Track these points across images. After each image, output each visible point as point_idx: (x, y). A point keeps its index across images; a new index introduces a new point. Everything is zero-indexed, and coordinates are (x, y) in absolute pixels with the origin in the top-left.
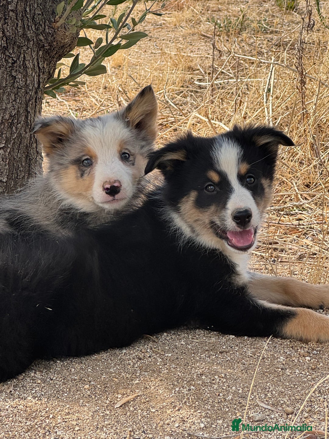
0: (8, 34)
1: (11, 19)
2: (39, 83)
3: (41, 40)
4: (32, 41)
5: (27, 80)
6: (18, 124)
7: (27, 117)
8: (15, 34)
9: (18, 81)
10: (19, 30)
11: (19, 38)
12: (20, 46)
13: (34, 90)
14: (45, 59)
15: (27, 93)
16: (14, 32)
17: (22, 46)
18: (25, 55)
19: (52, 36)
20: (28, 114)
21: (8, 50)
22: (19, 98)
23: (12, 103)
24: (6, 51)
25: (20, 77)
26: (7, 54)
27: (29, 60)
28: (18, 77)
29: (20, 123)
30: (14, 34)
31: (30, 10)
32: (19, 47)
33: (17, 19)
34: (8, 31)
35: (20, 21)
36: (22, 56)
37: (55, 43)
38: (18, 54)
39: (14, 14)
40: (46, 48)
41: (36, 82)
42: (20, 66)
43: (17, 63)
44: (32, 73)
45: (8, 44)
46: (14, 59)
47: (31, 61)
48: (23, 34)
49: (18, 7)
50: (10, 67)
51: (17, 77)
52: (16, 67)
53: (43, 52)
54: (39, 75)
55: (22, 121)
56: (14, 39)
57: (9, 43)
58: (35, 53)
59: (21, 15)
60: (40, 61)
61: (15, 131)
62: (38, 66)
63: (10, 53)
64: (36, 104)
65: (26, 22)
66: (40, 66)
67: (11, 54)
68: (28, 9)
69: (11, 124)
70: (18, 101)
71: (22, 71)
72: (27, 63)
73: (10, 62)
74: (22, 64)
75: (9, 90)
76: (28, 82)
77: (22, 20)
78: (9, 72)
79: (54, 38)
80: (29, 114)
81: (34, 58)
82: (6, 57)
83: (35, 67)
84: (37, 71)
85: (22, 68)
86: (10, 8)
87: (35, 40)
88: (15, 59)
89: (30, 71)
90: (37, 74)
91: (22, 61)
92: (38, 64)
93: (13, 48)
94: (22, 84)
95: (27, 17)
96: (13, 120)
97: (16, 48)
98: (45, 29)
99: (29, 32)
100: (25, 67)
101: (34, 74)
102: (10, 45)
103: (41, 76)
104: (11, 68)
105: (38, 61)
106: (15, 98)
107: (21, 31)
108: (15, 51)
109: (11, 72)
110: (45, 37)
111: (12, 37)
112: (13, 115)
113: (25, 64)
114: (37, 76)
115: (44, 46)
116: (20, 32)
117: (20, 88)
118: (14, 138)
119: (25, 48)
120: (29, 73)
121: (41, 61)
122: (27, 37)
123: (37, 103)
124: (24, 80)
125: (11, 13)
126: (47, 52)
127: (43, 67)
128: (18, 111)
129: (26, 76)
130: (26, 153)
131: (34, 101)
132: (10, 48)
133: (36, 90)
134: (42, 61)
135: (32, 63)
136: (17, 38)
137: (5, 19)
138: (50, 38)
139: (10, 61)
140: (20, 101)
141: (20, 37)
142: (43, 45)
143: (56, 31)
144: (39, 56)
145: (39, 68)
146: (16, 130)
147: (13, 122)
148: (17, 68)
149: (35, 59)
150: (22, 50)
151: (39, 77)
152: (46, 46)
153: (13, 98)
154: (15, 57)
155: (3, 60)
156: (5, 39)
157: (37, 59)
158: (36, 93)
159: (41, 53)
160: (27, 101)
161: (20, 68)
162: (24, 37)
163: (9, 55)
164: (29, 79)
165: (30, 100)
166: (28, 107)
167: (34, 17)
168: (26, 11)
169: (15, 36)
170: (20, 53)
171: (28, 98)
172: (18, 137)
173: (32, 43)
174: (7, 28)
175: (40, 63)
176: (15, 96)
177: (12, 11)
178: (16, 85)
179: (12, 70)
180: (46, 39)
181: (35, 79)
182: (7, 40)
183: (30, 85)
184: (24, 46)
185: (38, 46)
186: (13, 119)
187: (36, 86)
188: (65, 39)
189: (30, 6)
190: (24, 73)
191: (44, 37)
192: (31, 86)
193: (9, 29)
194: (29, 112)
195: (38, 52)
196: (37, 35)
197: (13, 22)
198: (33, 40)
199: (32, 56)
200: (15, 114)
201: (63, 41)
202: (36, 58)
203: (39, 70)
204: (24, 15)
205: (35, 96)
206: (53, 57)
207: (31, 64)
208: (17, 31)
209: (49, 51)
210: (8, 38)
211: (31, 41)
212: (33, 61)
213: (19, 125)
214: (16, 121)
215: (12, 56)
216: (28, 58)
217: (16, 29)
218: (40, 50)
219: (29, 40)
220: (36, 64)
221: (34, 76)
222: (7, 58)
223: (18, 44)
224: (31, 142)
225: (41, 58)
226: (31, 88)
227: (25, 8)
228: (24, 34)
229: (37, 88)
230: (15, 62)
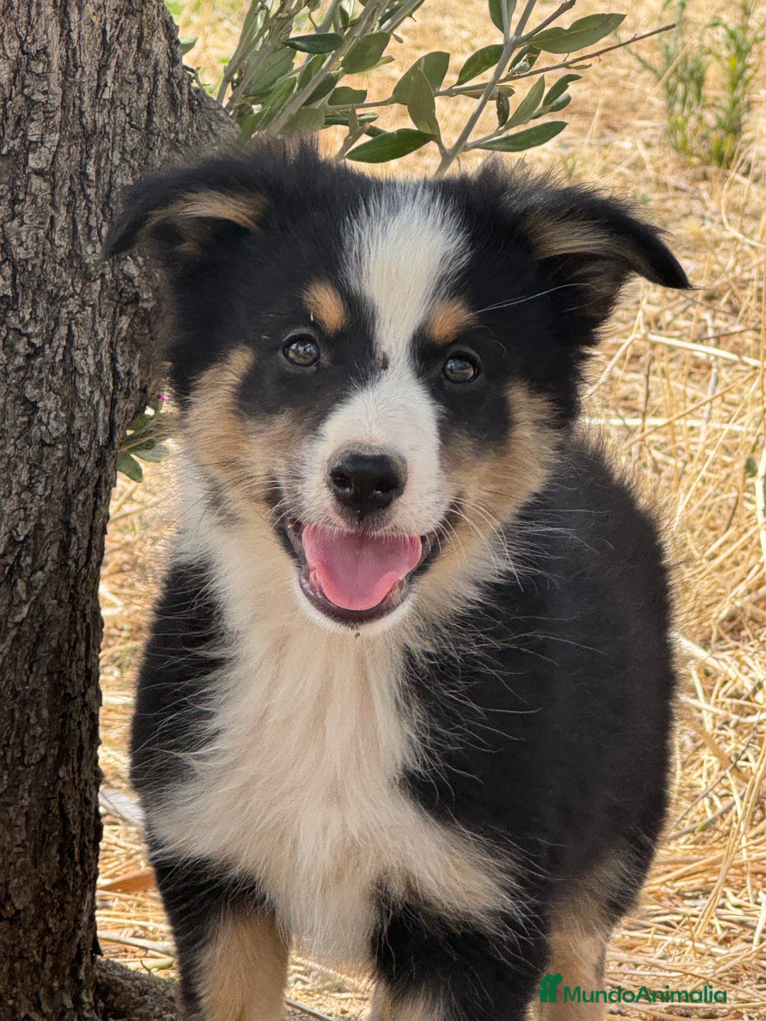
0: (20, 253)
1: (34, 202)
2: (112, 427)
3: (129, 279)
4: (99, 282)
5: (71, 418)
6: (34, 572)
7: (65, 548)
8: (44, 254)
9: (45, 420)
10: (57, 242)
11: (54, 270)
12: (57, 295)
13: (95, 455)
14: (138, 346)
15: (69, 461)
16: (40, 249)
17: (64, 298)
18: (74, 328)
20: (69, 536)
21: (15, 310)
22: (43, 480)
23: (19, 494)
24: (10, 314)
25: (50, 404)
26: (13, 321)
27: (86, 349)
28: (46, 406)
29: (42, 568)
30: (40, 255)
31: (98, 173)
32: (53, 299)
33: (53, 204)
34: (21, 245)
35: (63, 210)
36: (63, 330)
38: (48, 326)
39: (45, 186)
40: (145, 305)
41: (101, 427)
42: (53, 367)
43: (44, 356)
44: (92, 392)
45: (19, 290)
46: (34, 341)
47: (90, 352)
48: (69, 257)
49: (61, 160)
50: (19, 369)
51: (40, 405)
52: (40, 372)
53: (132, 320)
54: (114, 402)
55: (50, 563)
56: (38, 271)
57: (23, 285)
58: (105, 324)
59: (66, 190)
60: (119, 351)
61: (24, 596)
62: (114, 369)
63: (24, 318)
64: (95, 503)
65: (81, 212)
66: (120, 369)
67: (26, 325)
68: (91, 170)
69: (11, 572)
70: (40, 489)
71: (57, 382)
72: (78, 355)
73: (22, 350)
74: (63, 360)
75: (10, 450)
76: (78, 424)
77: (68, 205)
78: (17, 386)
80: (74, 539)
81: (102, 339)
82: (8, 334)
83: (101, 371)
84: (109, 387)
85: (61, 373)
86: (32, 164)
87: (107, 277)
88: (37, 342)
89: (84, 386)
90: (108, 398)
91: (61, 350)
92: (114, 360)
93: (34, 302)
94: (57, 429)
95: (86, 197)
96: (18, 557)
97: (43, 304)
99: (90, 250)
100: (71, 372)
101: (97, 396)
102: (23, 291)
103: (121, 404)
104: (22, 374)
105: (115, 350)
106: (31, 478)
107: (62, 242)
108: (40, 313)
109: (20, 386)
110: (144, 269)
111: (34, 266)
112: (22, 538)
113: (72, 359)
114: (106, 406)
115: (136, 299)
116: (61, 246)
117: (50, 445)
118: (18, 618)
119: (73, 305)
120: (84, 394)
121: (123, 352)
122: (83, 265)
123: (100, 498)
124: (63, 415)
125: (36, 182)
126: (145, 321)
127: (129, 373)
128: (39, 527)
129: (71, 402)
130: (56, 677)
131: (89, 490)
132: (23, 303)
133: (101, 453)
134: (127, 349)
135: (95, 355)
136: (49, 269)
137: (14, 201)
139: (21, 346)
140: (45, 489)
141: (60, 264)
142: (136, 294)
144: (116, 332)
145: (116, 374)
146: (28, 593)
147: (19, 566)
148: (43, 375)
149: (105, 346)
150: (65, 310)
151: (113, 407)
152: (147, 300)
153: (24, 477)
154: (37, 336)
157: (111, 343)
158: (100, 463)
159: (124, 323)
160: (70, 492)
161: (53, 374)
162: (71, 266)
163: (19, 326)
164: (80, 414)
165: (78, 489)
166: (70, 513)
167: (108, 196)
168: (84, 174)
169: (44, 261)
170: (57, 321)
171: (72, 481)
172: (32, 616)
173: (96, 286)
174: (18, 233)
175: (120, 360)
176: (30, 472)
177: (39, 173)
178: (35, 432)
179: (23, 378)
180: (148, 275)
181: (100, 415)
182: (14, 276)
183: (83, 434)
184: (72, 296)
185: (116, 298)
186: (20, 553)
187: (102, 439)
189: (99, 158)
190: (65, 393)
191: (138, 266)
192: (85, 438)
193: (24, 238)
194: (75, 529)
195: (114, 318)
197: (40, 211)
198: (102, 276)
199: (96, 334)
200: (27, 536)
202: (107, 340)
203: (115, 384)
204: (77, 188)
205: (97, 475)
207: (91, 361)
208: (49, 245)
209: (153, 318)
210: (19, 269)
211: (95, 280)
212: (97, 349)
213: (39, 574)
214: (29, 560)
215: (30, 330)
216: (82, 339)
217: (47, 237)
218: (122, 312)
219: (87, 278)
220: (107, 361)
221: (98, 403)
222: (11, 337)
223: (50, 288)
224: (74, 636)
225: (124, 339)
226: (84, 444)
227: (83, 166)
228: (74, 256)
229: (106, 447)
230: (37, 352)
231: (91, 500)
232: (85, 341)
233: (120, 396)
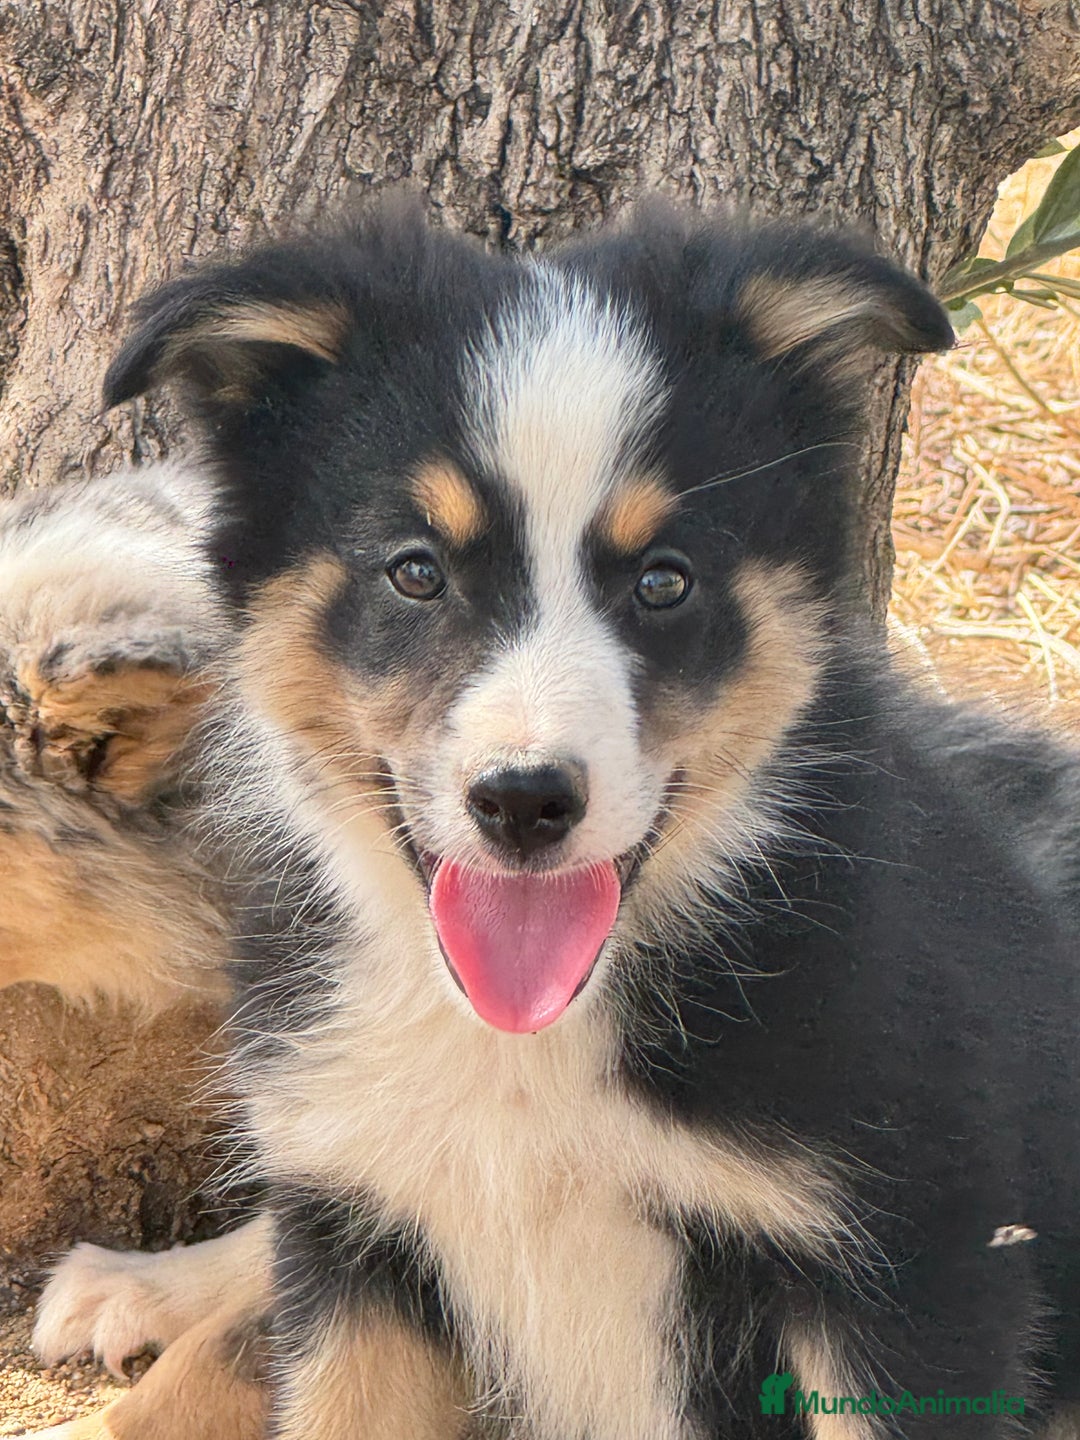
0: (805, 32)
3: (955, 73)
4: (912, 75)
8: (837, 35)
10: (856, 18)
11: (851, 57)
12: (853, 93)
14: (963, 167)
16: (833, 27)
17: (863, 98)
18: (876, 140)
19: (1011, 53)
21: (794, 113)
24: (787, 117)
26: (794, 130)
27: (892, 169)
30: (832, 36)
32: (849, 99)
34: (806, 21)
36: (861, 144)
37: (1016, 91)
38: (840, 136)
40: (976, 110)
42: (845, 195)
43: (832, 179)
44: (897, 232)
45: (801, 84)
46: (820, 157)
47: (898, 174)
48: (872, 39)
50: (797, 196)
52: (827, 201)
53: (957, 131)
54: (926, 246)
56: (828, 58)
57: (807, 78)
58: (918, 135)
60: (936, 174)
62: (929, 199)
63: (806, 125)
64: (896, 388)
66: (937, 198)
67: (809, 135)
72: (880, 179)
73: (802, 170)
74: (857, 186)
79: (1016, 66)
81: (914, 157)
82: (783, 147)
83: (912, 203)
84: (920, 224)
85: (856, 204)
87: (924, 69)
88: (824, 159)
89: (887, 222)
90: (919, 240)
91: (856, 172)
92: (929, 186)
93: (822, 104)
97: (834, 105)
98: (976, 18)
99: (901, 30)
100: (870, 203)
101: (904, 237)
102: (807, 86)
103: (936, 249)
104: (801, 203)
105: (930, 173)
107: (863, 18)
108: (829, 117)
110: (975, 59)
111: (822, 51)
113: (871, 183)
114: (916, 251)
115: (964, 101)
116: (861, 24)
119: (875, 107)
120: (886, 234)
121: (942, 176)
122: (890, 50)
126: (974, 132)
127: (948, 206)
132: (806, 104)
134: (947, 172)
135: (903, 179)
136: (843, 56)
138: (1000, 65)
139: (801, 165)
141: (859, 49)
142: (964, 95)
143: (1030, 28)
144: (934, 147)
145: (931, 207)
148: (831, 206)
149: (917, 166)
150: (864, 115)
151: (925, 253)
152: (979, 104)
154: (824, 150)
155: (771, 160)
156: (786, 56)
157: (927, 162)
159: (945, 134)
161: (845, 205)
162: (874, 52)
163: (800, 136)
169: (836, 45)
170: (852, 129)
173: (909, 82)
175: (938, 186)
179: (803, 209)
180: (981, 68)
182: (794, 63)
184: (874, 95)
185: (935, 98)
188: (1063, 73)
191: (968, 55)
195: (932, 127)
196: (939, 44)
198: (917, 67)
199: (906, 149)
201: (1053, 84)
202: (921, 158)
203: (929, 220)
206: (997, 159)
207: (897, 187)
208: (845, 22)
209: (986, 128)
210: (802, 54)
211: (907, 73)
212: (906, 171)
215: (814, 141)
216: (887, 155)
218: (943, 120)
219: (896, 69)
220: (919, 188)
221: (905, 246)
222: (787, 151)
223: (843, 83)
225: (945, 158)
228: (879, 38)
230: (823, 173)
231: (891, 386)
232: (891, 159)
233: (935, 237)
